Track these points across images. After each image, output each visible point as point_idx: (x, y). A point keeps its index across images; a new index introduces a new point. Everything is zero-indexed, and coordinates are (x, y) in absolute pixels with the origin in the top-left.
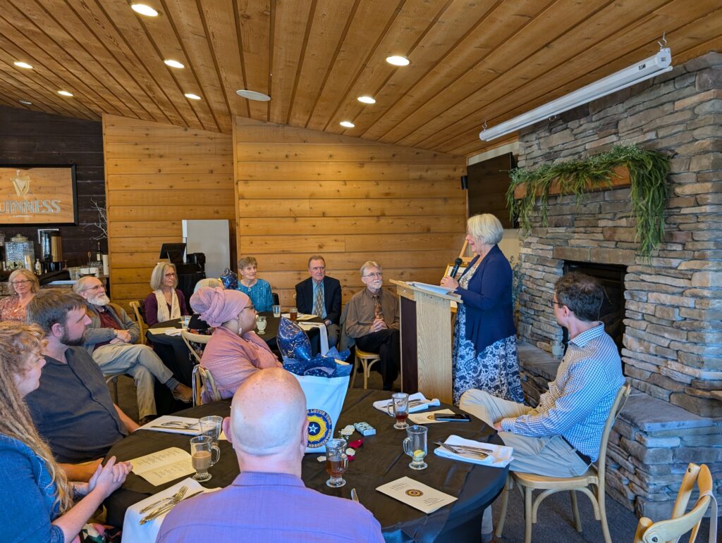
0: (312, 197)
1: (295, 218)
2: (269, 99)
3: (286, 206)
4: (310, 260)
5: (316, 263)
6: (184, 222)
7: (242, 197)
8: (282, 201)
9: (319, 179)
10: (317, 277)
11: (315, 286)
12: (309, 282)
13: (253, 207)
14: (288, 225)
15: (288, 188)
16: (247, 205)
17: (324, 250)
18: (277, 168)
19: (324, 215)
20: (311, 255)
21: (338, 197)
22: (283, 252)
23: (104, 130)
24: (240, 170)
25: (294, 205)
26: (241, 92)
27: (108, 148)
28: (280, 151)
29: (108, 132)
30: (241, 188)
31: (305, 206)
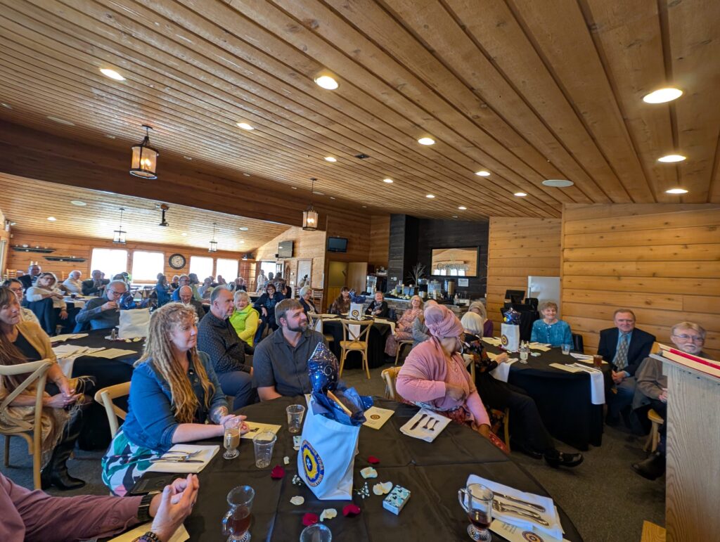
0: (640, 259)
1: (619, 277)
2: (572, 184)
3: (610, 267)
4: (616, 312)
5: (620, 316)
6: (530, 278)
7: (566, 260)
8: (606, 263)
9: (650, 243)
10: (623, 329)
11: (620, 334)
12: (615, 331)
13: (576, 267)
14: (612, 282)
15: (613, 252)
16: (570, 266)
17: (652, 306)
18: (602, 237)
19: (654, 275)
20: (618, 308)
21: (674, 258)
22: (604, 304)
23: (490, 226)
24: (566, 241)
25: (619, 267)
26: (545, 182)
27: (491, 235)
28: (606, 224)
29: (492, 227)
30: (567, 254)
31: (631, 267)
